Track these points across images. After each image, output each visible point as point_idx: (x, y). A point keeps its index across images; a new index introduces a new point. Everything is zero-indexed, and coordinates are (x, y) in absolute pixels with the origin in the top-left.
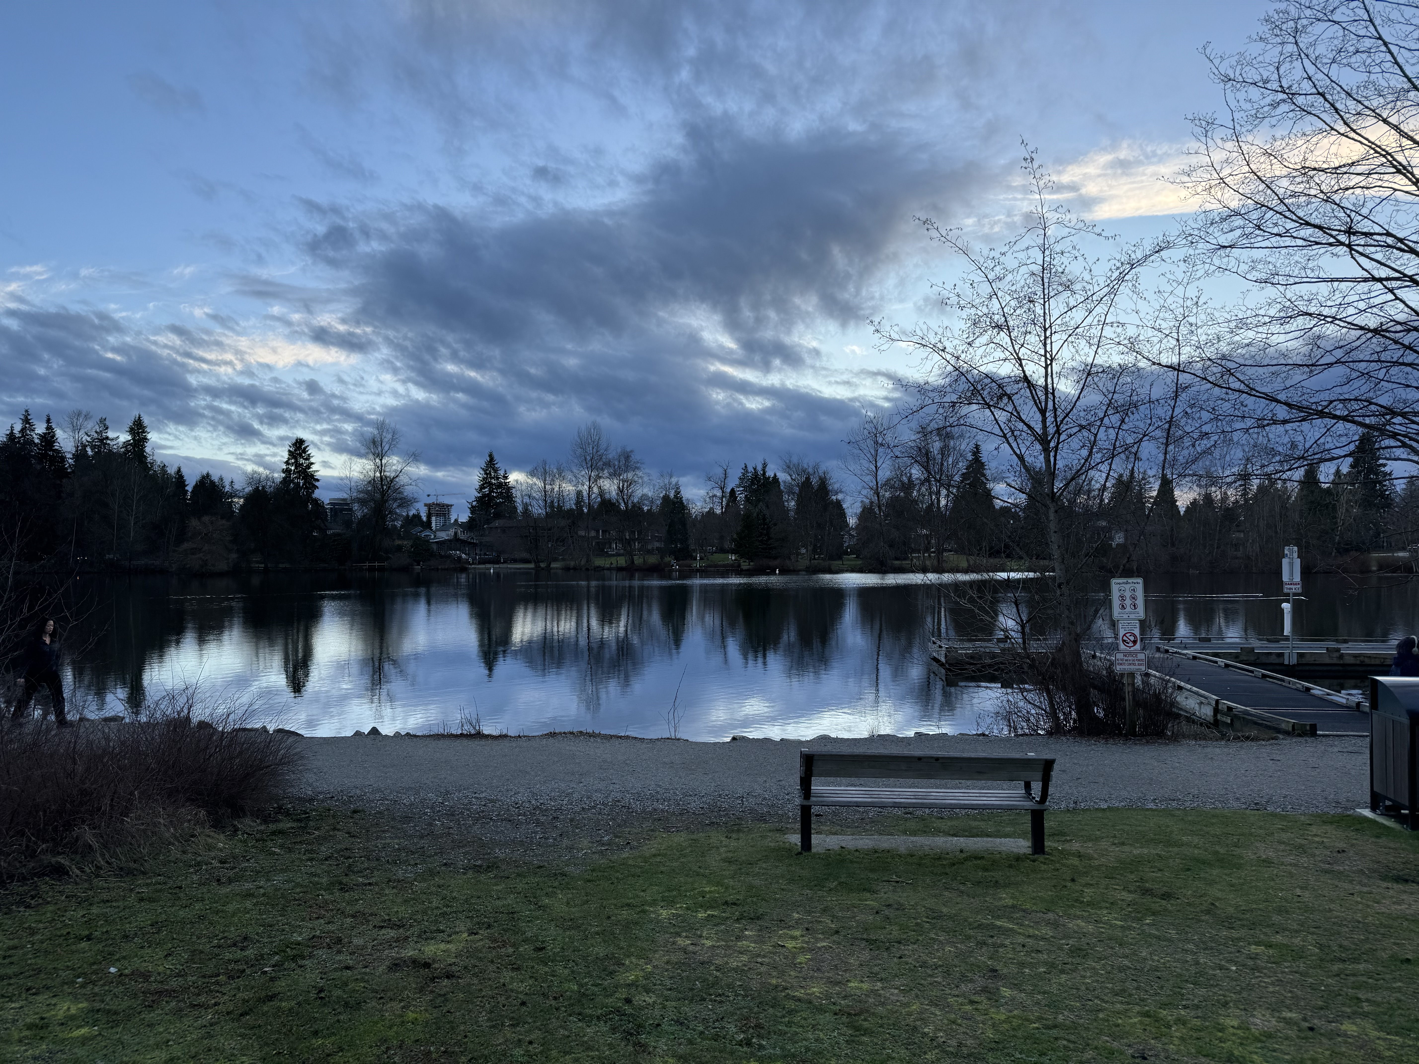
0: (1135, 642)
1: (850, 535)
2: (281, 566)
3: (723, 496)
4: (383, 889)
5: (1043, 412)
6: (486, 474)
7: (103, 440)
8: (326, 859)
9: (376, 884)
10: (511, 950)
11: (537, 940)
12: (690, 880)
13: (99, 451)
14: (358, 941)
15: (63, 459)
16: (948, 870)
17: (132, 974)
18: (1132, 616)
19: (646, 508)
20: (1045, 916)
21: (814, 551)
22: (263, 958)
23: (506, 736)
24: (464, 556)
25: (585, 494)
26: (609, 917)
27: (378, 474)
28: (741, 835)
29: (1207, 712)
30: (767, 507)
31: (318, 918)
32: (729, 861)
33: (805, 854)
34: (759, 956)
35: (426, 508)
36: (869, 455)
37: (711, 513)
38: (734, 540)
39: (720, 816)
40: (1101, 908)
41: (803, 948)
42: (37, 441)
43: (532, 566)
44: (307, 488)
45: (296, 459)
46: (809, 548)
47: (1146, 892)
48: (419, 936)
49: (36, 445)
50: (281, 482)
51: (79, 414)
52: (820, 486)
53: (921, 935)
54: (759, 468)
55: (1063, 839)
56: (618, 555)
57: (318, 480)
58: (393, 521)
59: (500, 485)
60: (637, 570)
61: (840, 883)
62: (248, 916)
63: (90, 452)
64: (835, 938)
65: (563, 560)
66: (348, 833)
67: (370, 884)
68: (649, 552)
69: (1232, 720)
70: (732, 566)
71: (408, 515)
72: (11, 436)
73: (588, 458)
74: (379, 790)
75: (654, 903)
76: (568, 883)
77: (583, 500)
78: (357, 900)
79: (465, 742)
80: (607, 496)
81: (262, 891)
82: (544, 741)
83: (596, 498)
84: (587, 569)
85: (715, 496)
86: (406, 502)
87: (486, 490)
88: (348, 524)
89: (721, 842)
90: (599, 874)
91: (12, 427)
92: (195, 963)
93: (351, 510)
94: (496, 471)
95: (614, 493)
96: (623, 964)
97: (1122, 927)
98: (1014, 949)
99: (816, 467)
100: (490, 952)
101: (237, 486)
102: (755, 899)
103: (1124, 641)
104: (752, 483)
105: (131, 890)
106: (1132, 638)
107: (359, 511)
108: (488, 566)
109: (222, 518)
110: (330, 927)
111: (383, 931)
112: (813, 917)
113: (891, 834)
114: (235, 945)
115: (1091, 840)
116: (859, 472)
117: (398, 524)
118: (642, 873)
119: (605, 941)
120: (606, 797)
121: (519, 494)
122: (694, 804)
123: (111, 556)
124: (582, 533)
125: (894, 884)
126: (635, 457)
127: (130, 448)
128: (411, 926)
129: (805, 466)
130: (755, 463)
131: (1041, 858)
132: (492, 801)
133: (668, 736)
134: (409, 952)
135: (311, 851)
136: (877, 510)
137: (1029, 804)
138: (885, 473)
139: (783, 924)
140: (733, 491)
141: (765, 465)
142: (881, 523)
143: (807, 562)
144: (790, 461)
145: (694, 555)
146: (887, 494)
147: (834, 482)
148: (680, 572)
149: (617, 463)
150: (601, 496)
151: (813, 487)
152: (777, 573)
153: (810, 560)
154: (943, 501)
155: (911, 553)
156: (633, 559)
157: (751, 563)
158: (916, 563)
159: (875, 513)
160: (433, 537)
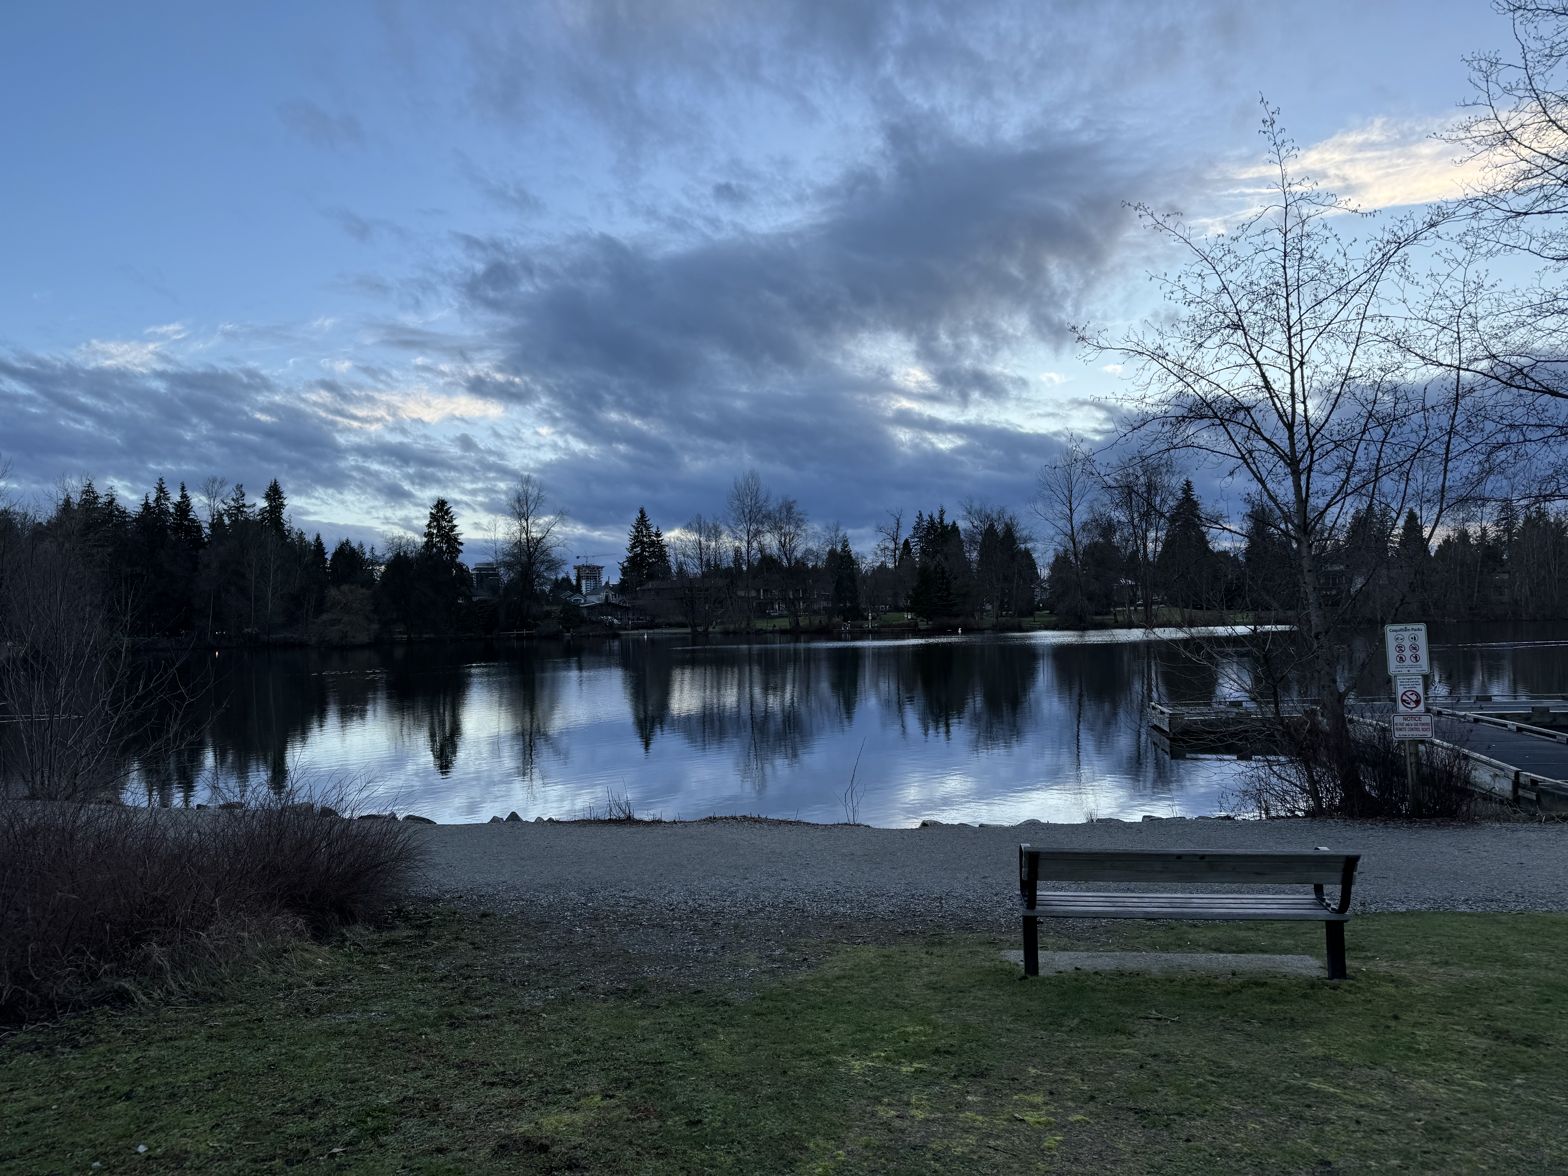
0: (1417, 702)
1: (1042, 587)
2: (425, 636)
3: (896, 549)
4: (502, 1025)
5: (1290, 427)
6: (637, 531)
7: (240, 509)
8: (441, 981)
9: (496, 1017)
10: (656, 1124)
11: (691, 1108)
12: (886, 1014)
13: (237, 519)
14: (459, 1106)
15: (199, 528)
16: (1223, 1002)
17: (164, 1155)
18: (1413, 671)
19: (810, 565)
20: (1373, 1072)
21: (1001, 608)
22: (335, 1132)
23: (659, 822)
24: (615, 621)
25: (744, 550)
26: (785, 1072)
27: (524, 536)
28: (945, 949)
29: (1504, 786)
30: (946, 559)
31: (414, 1069)
32: (934, 987)
33: (1031, 978)
34: (990, 1135)
35: (575, 571)
36: (1062, 497)
37: (883, 567)
38: (909, 597)
39: (915, 923)
40: (1447, 1060)
41: (1050, 1123)
42: (172, 510)
43: (689, 630)
44: (450, 552)
45: (438, 521)
46: (995, 603)
47: (1499, 1035)
48: (539, 1099)
49: (171, 515)
50: (423, 547)
51: (214, 481)
52: (1006, 533)
53: (1209, 1103)
54: (936, 516)
55: (1363, 954)
56: (781, 616)
57: (461, 544)
58: (541, 585)
59: (653, 544)
60: (802, 632)
61: (1083, 1021)
62: (328, 1064)
63: (227, 521)
64: (1091, 1106)
65: (722, 623)
66: (472, 944)
67: (487, 1017)
68: (816, 612)
69: (1538, 796)
70: (908, 625)
71: (557, 579)
72: (146, 506)
73: (747, 511)
74: (514, 888)
75: (842, 1049)
76: (731, 1018)
77: (741, 558)
78: (468, 1041)
79: (614, 829)
80: (768, 551)
81: (354, 1027)
82: (703, 828)
83: (755, 554)
84: (748, 633)
85: (886, 548)
86: (554, 565)
87: (638, 550)
88: (494, 589)
89: (921, 960)
90: (771, 1004)
91: (147, 497)
92: (248, 1139)
93: (497, 575)
94: (647, 529)
95: (775, 548)
96: (807, 1149)
97: (1485, 1090)
98: (1346, 1127)
99: (1001, 513)
100: (629, 1127)
101: (378, 553)
102: (974, 1045)
103: (1403, 701)
104: (929, 533)
105: (203, 1023)
106: (1414, 698)
107: (505, 576)
108: (641, 631)
109: (362, 587)
110: (429, 1084)
111: (494, 1091)
112: (1056, 1073)
113: (1137, 950)
114: (302, 1111)
115: (1401, 958)
116: (1051, 516)
117: (547, 588)
118: (825, 1003)
119: (781, 1111)
120: (776, 897)
121: (672, 552)
122: (883, 908)
123: (250, 630)
124: (741, 593)
125: (1155, 1022)
126: (796, 509)
127: (266, 515)
128: (530, 1083)
129: (989, 511)
130: (930, 510)
131: (1345, 984)
132: (642, 901)
133: (846, 821)
134: (523, 1127)
135: (425, 969)
136: (1072, 558)
137: (1323, 914)
138: (1081, 515)
139: (1016, 1085)
140: (906, 543)
141: (942, 512)
142: (1077, 574)
143: (994, 620)
144: (971, 507)
145: (865, 614)
146: (1084, 540)
147: (1023, 527)
148: (850, 632)
149: (778, 515)
150: (761, 552)
151: (998, 536)
152: (960, 631)
153: (997, 617)
154: (1151, 546)
155: (1114, 607)
156: (798, 621)
157: (930, 623)
158: (1120, 618)
159: (1071, 562)
160: (583, 601)
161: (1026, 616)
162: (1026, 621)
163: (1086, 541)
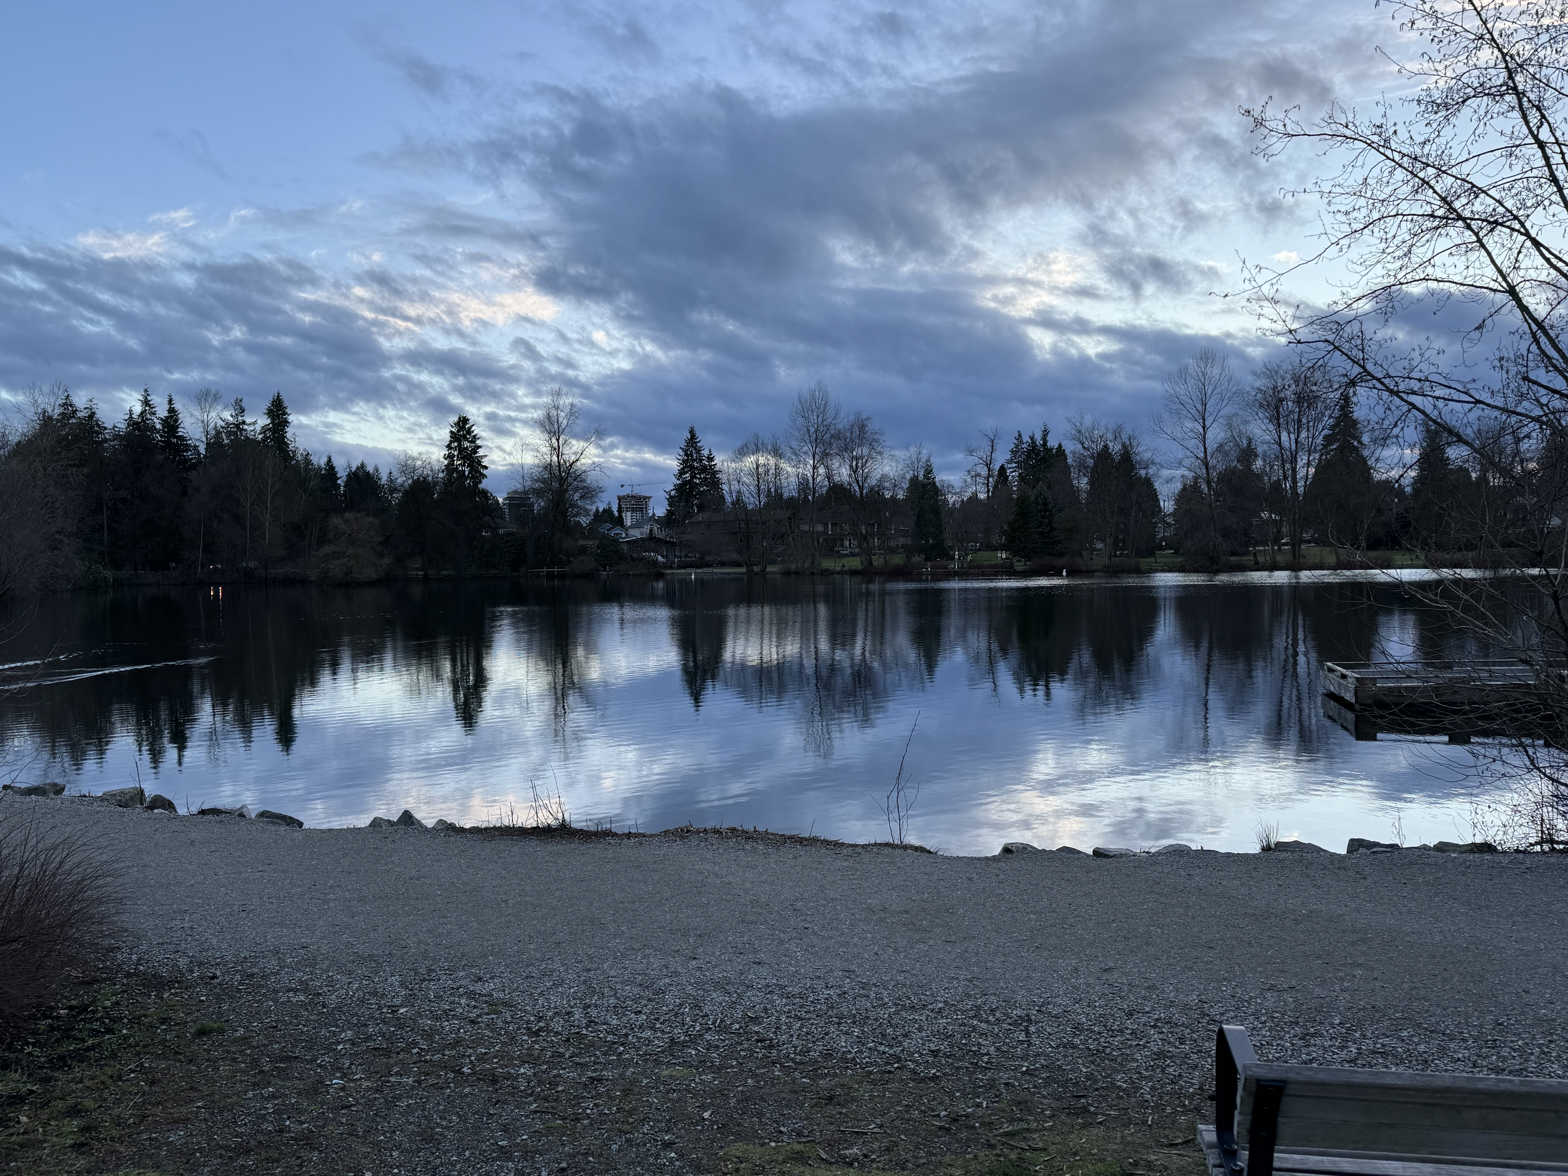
1: (1165, 522)
2: (443, 573)
3: (989, 476)
6: (686, 455)
7: (239, 426)
13: (236, 438)
15: (191, 448)
19: (887, 494)
21: (1115, 546)
24: (660, 557)
25: (809, 476)
27: (555, 458)
30: (1050, 488)
35: (618, 502)
36: (1193, 411)
37: (974, 498)
38: (1004, 533)
42: (158, 426)
43: (743, 570)
44: (473, 477)
45: (459, 442)
46: (1108, 541)
49: (158, 431)
50: (443, 471)
51: (208, 391)
52: (1122, 456)
54: (1038, 437)
56: (852, 555)
57: (486, 468)
58: (576, 516)
59: (704, 469)
60: (876, 574)
63: (225, 440)
65: (783, 562)
68: (893, 551)
70: (1002, 566)
71: (595, 510)
72: (130, 421)
73: (812, 429)
77: (806, 486)
79: (532, 845)
80: (837, 478)
83: (822, 482)
84: (813, 574)
85: (978, 475)
86: (589, 493)
87: (687, 476)
91: (131, 411)
93: (528, 504)
94: (698, 451)
95: (845, 475)
99: (1118, 432)
101: (395, 478)
104: (1029, 457)
107: (536, 505)
108: (689, 570)
109: (368, 515)
116: (1179, 435)
117: (584, 521)
121: (727, 481)
123: (245, 564)
124: (806, 528)
126: (870, 427)
127: (269, 433)
129: (1102, 429)
136: (1204, 487)
138: (1216, 434)
140: (1002, 469)
141: (1046, 433)
142: (1211, 505)
143: (1107, 560)
144: (1081, 424)
145: (951, 553)
146: (1218, 465)
147: (1143, 451)
148: (932, 574)
149: (848, 435)
150: (828, 478)
151: (1113, 460)
152: (1064, 574)
153: (1110, 557)
154: (1301, 473)
155: (1254, 547)
156: (871, 559)
157: (1028, 563)
158: (1261, 559)
159: (1201, 492)
160: (624, 535)
161: (1145, 557)
162: (1145, 562)
163: (1221, 467)
